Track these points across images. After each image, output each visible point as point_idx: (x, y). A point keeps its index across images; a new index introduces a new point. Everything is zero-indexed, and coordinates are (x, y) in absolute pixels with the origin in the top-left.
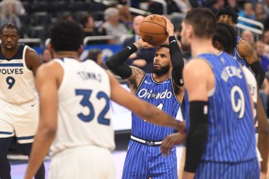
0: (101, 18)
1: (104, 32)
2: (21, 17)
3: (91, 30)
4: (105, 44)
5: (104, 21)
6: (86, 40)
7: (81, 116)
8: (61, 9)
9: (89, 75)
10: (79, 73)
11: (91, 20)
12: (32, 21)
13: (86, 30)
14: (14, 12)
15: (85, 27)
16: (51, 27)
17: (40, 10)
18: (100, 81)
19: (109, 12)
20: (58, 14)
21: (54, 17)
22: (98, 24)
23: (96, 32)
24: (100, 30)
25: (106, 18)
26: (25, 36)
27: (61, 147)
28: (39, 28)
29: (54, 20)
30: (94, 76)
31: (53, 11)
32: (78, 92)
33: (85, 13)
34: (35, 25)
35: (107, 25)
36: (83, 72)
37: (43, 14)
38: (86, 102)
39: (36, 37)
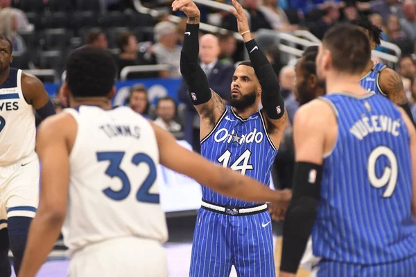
0: (149, 37)
1: (154, 60)
2: (25, 37)
3: (132, 56)
4: (154, 77)
5: (153, 42)
6: (125, 71)
7: (108, 192)
8: (87, 23)
9: (119, 130)
10: (102, 127)
11: (132, 41)
12: (42, 42)
13: (126, 56)
14: (14, 28)
15: (123, 51)
16: (71, 52)
17: (55, 26)
18: (138, 137)
19: (161, 27)
20: (82, 31)
21: (76, 35)
22: (144, 46)
23: (140, 59)
24: (147, 56)
25: (157, 37)
26: (31, 65)
27: (82, 243)
28: (53, 53)
29: (76, 41)
30: (128, 130)
31: (74, 27)
32: (101, 156)
33: (123, 30)
34: (45, 49)
35: (158, 49)
36: (108, 126)
37: (59, 31)
38: (114, 171)
39: (48, 67)
